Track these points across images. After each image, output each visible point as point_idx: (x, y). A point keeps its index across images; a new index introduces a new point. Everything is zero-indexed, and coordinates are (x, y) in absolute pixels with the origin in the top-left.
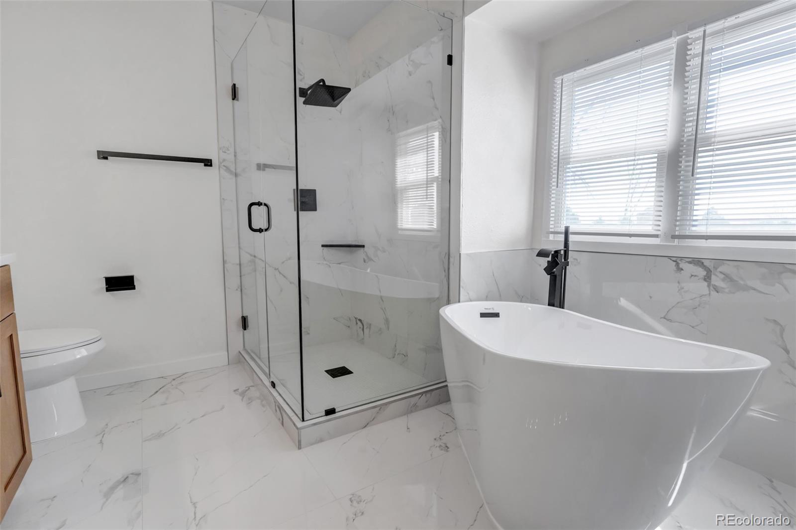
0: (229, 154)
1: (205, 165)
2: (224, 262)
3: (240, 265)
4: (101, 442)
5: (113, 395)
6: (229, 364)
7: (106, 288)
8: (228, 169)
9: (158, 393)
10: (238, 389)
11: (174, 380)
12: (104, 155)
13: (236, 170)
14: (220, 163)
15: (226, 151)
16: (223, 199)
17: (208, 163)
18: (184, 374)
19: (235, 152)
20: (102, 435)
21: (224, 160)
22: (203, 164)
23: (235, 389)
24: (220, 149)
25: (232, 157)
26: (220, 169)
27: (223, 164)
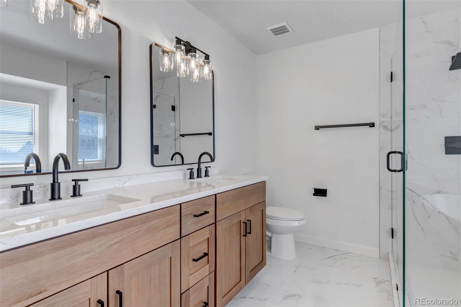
0: (386, 117)
1: (370, 127)
2: (380, 188)
3: (392, 191)
4: (295, 271)
5: (311, 249)
6: (380, 258)
7: (313, 194)
8: (385, 127)
9: (331, 258)
10: (377, 278)
11: (342, 254)
12: (317, 128)
13: (391, 127)
14: (380, 124)
15: (385, 116)
16: (381, 147)
17: (372, 125)
18: (349, 253)
19: (391, 116)
20: (297, 268)
21: (383, 122)
22: (369, 126)
23: (375, 277)
24: (381, 115)
25: (389, 119)
26: (380, 128)
27: (382, 125)
